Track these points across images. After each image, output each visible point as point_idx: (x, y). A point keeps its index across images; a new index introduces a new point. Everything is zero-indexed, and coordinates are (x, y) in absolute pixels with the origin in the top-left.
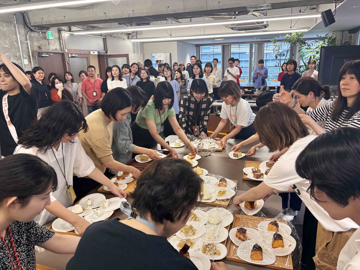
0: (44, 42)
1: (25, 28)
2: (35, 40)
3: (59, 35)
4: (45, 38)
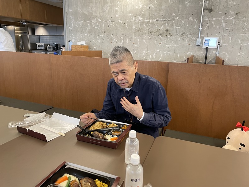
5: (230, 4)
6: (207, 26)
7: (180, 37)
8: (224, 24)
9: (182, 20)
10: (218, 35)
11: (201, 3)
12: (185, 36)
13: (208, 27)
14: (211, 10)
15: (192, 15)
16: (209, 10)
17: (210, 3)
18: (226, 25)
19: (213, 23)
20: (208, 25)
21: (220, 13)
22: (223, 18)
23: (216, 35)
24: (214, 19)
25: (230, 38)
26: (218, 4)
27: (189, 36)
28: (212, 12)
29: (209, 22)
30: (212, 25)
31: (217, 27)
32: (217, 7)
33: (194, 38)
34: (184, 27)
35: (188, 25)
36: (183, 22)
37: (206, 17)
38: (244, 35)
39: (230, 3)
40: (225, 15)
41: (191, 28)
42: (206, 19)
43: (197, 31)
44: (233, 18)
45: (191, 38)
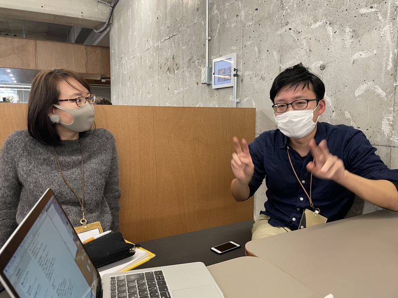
7: (187, 68)
8: (243, 13)
10: (235, 48)
12: (192, 65)
13: (219, 30)
19: (225, 16)
20: (219, 26)
23: (232, 47)
25: (256, 49)
27: (197, 63)
29: (220, 17)
30: (224, 23)
31: (233, 25)
34: (190, 43)
35: (194, 38)
41: (198, 44)
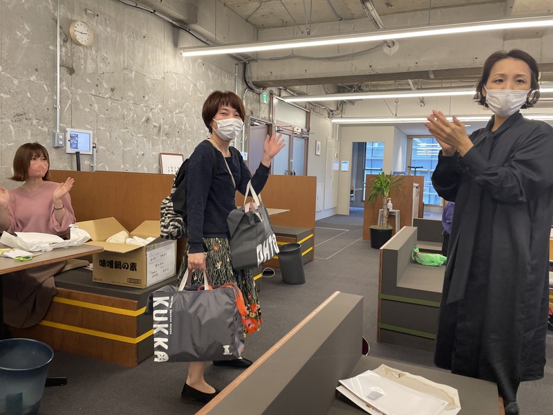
0: (255, 106)
1: (243, 84)
2: (249, 101)
3: (270, 100)
4: (259, 102)
5: (101, 68)
6: (68, 105)
7: (12, 121)
8: (96, 106)
9: (14, 77)
10: (89, 127)
11: (51, 47)
12: (25, 121)
13: (71, 105)
14: (71, 71)
15: (36, 70)
16: (67, 67)
17: (69, 55)
18: (99, 108)
19: (78, 99)
20: (70, 102)
21: (88, 80)
22: (93, 93)
23: (87, 126)
24: (80, 91)
25: (108, 135)
26: (82, 62)
27: (35, 122)
28: (74, 75)
29: (71, 95)
30: (76, 103)
31: (87, 110)
32: (82, 67)
33: (47, 129)
34: (20, 97)
35: (28, 94)
36: (16, 82)
37: (64, 83)
38: (125, 130)
39: (101, 65)
40: (96, 87)
41: (37, 103)
42: (65, 88)
43: (51, 112)
44: (108, 96)
45: (40, 127)
